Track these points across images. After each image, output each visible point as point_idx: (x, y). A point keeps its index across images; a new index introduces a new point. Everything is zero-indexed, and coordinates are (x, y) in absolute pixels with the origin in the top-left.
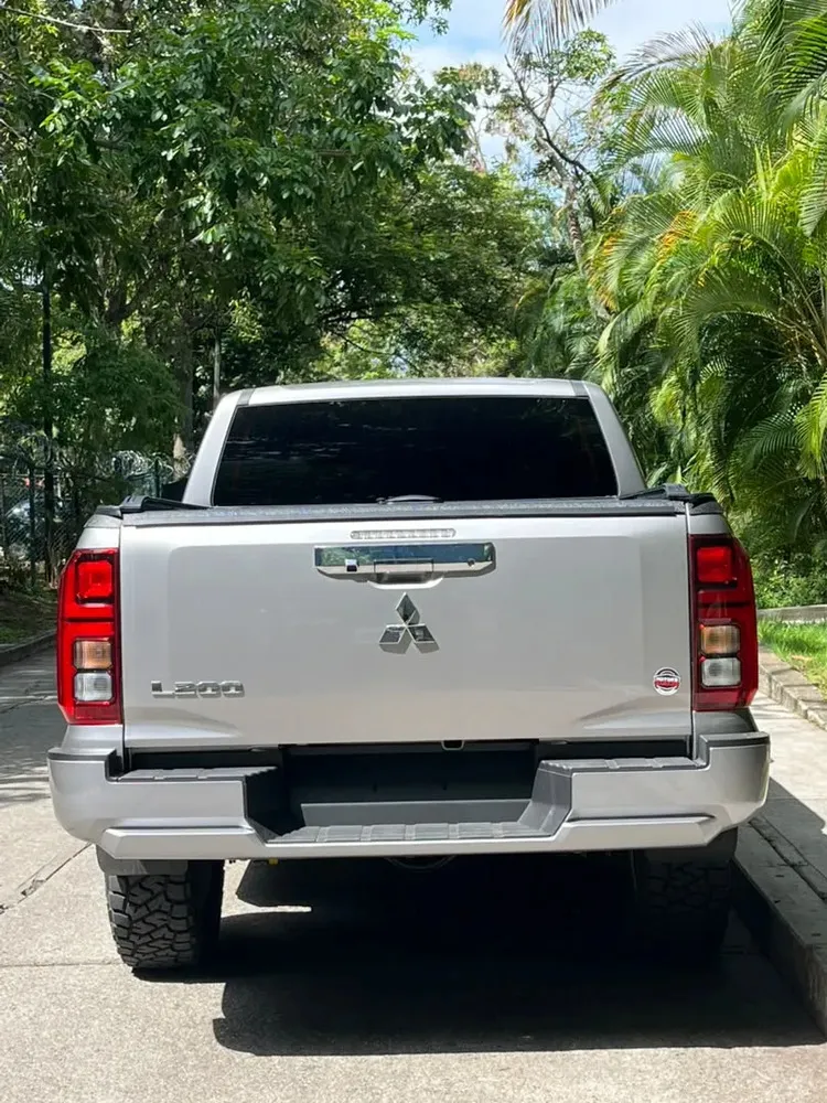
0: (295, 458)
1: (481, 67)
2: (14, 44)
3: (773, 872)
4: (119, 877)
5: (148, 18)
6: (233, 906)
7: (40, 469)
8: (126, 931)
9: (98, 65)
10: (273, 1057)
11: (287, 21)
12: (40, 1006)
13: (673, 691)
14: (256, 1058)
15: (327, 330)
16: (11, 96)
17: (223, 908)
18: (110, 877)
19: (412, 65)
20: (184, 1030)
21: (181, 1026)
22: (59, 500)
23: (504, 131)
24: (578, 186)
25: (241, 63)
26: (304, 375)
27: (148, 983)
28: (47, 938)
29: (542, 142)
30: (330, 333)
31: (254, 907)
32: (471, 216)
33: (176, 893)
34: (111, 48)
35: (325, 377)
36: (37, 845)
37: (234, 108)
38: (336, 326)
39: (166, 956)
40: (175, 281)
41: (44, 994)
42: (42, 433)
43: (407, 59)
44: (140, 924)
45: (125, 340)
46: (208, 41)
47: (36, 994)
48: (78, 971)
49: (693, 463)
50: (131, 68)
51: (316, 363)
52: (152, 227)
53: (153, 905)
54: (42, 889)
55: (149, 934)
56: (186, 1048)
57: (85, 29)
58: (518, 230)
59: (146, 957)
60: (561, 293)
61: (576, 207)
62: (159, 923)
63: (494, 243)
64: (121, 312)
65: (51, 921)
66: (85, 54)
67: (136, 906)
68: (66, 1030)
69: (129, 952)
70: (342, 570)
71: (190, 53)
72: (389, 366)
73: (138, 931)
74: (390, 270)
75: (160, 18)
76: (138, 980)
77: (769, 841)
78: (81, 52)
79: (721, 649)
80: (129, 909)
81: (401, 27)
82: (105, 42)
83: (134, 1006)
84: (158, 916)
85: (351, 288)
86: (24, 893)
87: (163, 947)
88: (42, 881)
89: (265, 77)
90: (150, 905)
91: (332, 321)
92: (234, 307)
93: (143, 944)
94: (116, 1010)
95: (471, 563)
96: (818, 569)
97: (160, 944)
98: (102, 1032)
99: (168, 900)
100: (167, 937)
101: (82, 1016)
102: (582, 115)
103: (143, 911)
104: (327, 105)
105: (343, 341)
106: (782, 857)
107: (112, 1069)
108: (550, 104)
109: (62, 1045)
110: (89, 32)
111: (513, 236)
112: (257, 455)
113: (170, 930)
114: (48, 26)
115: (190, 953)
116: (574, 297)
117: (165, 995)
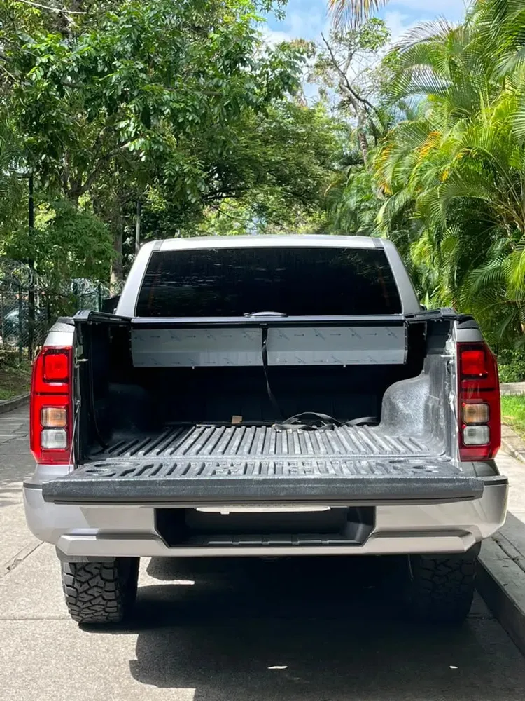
0: (186, 286)
1: (304, 41)
2: (12, 20)
3: (501, 563)
4: (70, 563)
5: (98, 6)
6: (145, 580)
7: (26, 289)
8: (74, 599)
9: (65, 34)
10: (172, 689)
11: (185, 9)
12: (17, 649)
14: (160, 689)
15: (207, 204)
16: (10, 53)
17: (139, 582)
18: (64, 563)
19: (264, 38)
20: (112, 668)
21: (110, 665)
22: (38, 309)
23: (319, 81)
24: (366, 116)
25: (155, 35)
26: (192, 232)
27: (88, 633)
28: (22, 600)
29: (344, 87)
30: (209, 206)
31: (159, 580)
32: (298, 134)
33: (108, 574)
34: (74, 23)
35: (205, 233)
36: (18, 535)
37: (151, 63)
38: (212, 202)
39: (100, 616)
40: (113, 172)
41: (20, 641)
42: (27, 266)
43: (260, 34)
44: (84, 595)
45: (81, 209)
46: (134, 21)
47: (14, 641)
48: (42, 624)
49: (437, 291)
50: (87, 37)
51: (200, 225)
52: (98, 138)
53: (92, 583)
54: (20, 566)
55: (90, 601)
56: (114, 681)
57: (58, 11)
58: (328, 143)
59: (88, 616)
60: (355, 184)
61: (365, 129)
62: (97, 595)
63: (312, 152)
64: (78, 192)
65: (26, 588)
66: (57, 27)
67: (82, 583)
68: (34, 666)
69: (76, 613)
71: (124, 27)
72: (245, 227)
73: (82, 599)
74: (247, 166)
75: (105, 5)
76: (82, 631)
77: (497, 542)
78: (55, 26)
79: (476, 419)
80: (76, 585)
81: (256, 14)
82: (70, 19)
83: (79, 650)
84: (96, 589)
85: (222, 178)
86: (9, 568)
87: (99, 610)
88: (20, 560)
89: (170, 44)
90: (90, 582)
91: (210, 199)
92: (149, 189)
93: (85, 608)
94: (67, 653)
96: (516, 359)
97: (97, 608)
98: (57, 668)
99: (102, 579)
100: (101, 603)
101: (44, 656)
102: (369, 71)
103: (86, 586)
104: (210, 62)
105: (217, 211)
106: (506, 553)
107: (64, 696)
108: (349, 64)
109: (30, 678)
110: (60, 13)
111: (325, 147)
112: (163, 284)
113: (104, 599)
114: (34, 9)
115: (117, 614)
116: (363, 186)
117: (100, 642)
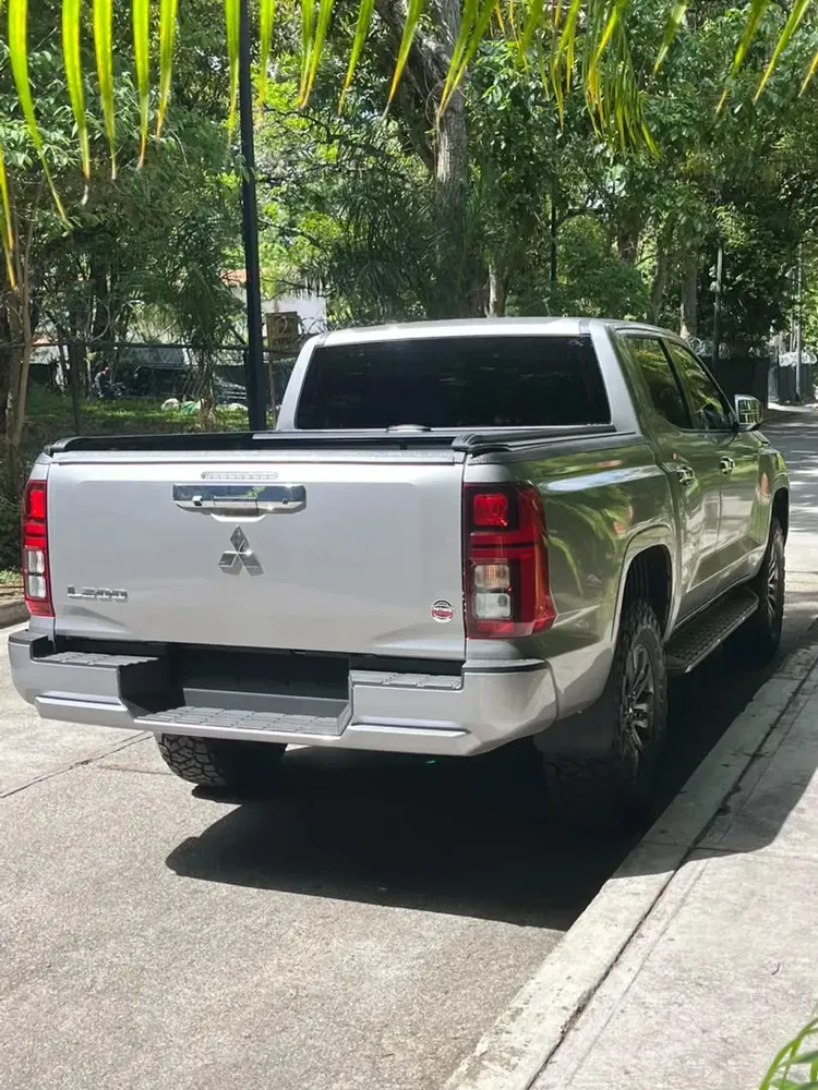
8: (169, 759)
13: (448, 620)
44: (176, 755)
55: (184, 762)
62: (189, 756)
70: (191, 504)
80: (166, 743)
84: (186, 750)
93: (184, 769)
95: (285, 502)
100: (197, 766)
